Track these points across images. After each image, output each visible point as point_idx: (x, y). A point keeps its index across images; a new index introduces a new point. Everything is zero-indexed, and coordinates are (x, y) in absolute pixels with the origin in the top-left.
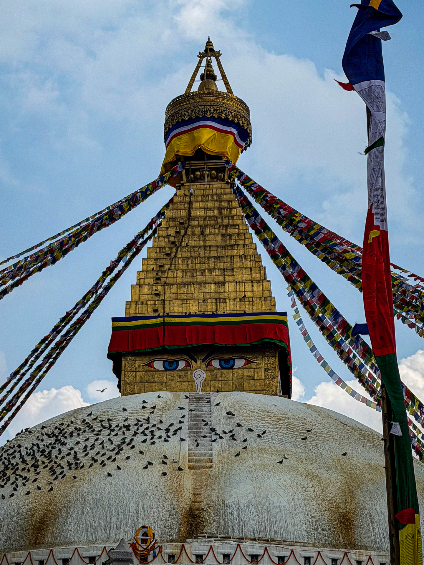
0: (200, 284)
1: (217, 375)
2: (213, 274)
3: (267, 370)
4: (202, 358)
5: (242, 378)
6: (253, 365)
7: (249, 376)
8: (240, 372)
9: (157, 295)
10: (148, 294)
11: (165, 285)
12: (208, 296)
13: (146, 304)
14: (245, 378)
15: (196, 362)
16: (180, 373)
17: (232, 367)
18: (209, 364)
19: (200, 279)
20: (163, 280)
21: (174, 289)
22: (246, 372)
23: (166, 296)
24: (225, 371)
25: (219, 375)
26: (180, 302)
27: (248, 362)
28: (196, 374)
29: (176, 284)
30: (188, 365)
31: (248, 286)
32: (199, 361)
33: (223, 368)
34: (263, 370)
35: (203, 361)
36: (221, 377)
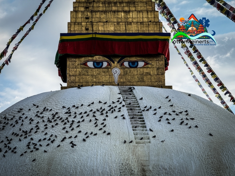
0: (114, 12)
1: (127, 71)
2: (122, 5)
3: (158, 69)
5: (143, 74)
6: (149, 66)
7: (147, 73)
8: (141, 70)
9: (87, 18)
10: (81, 18)
11: (92, 12)
12: (120, 20)
13: (81, 24)
14: (144, 74)
15: (114, 63)
16: (104, 70)
17: (136, 67)
18: (122, 64)
19: (114, 8)
20: (91, 8)
21: (98, 15)
22: (145, 70)
23: (93, 19)
24: (132, 69)
25: (128, 71)
26: (102, 24)
28: (114, 70)
29: (99, 11)
30: (109, 64)
31: (145, 15)
32: (116, 63)
34: (155, 69)
35: (118, 62)
36: (130, 73)
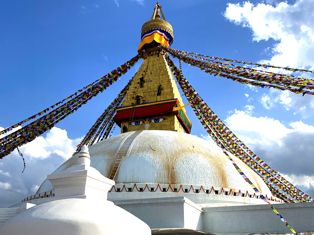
0: (148, 92)
2: (153, 88)
3: (171, 121)
6: (166, 120)
7: (165, 124)
8: (161, 123)
9: (133, 98)
10: (130, 98)
12: (151, 96)
13: (129, 102)
14: (163, 125)
15: (146, 121)
17: (158, 122)
18: (151, 121)
20: (136, 92)
22: (163, 123)
24: (156, 123)
25: (154, 125)
27: (164, 119)
28: (146, 125)
30: (143, 122)
31: (165, 91)
32: (147, 121)
33: (155, 122)
34: (169, 122)
35: (148, 121)
36: (155, 126)
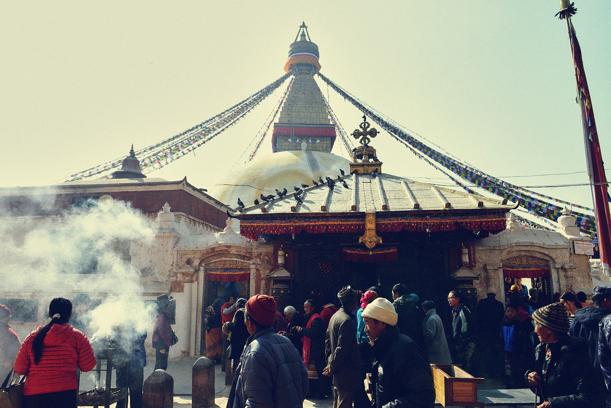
1: (310, 145)
4: (305, 138)
8: (318, 144)
13: (285, 118)
15: (303, 140)
16: (297, 143)
17: (315, 143)
18: (308, 141)
21: (295, 114)
27: (321, 141)
28: (303, 144)
30: (300, 140)
33: (312, 142)
